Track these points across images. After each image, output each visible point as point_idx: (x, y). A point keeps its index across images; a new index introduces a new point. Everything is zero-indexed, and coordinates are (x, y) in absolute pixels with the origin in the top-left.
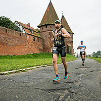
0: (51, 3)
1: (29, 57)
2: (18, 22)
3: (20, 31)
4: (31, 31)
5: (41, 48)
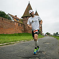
5: (23, 30)
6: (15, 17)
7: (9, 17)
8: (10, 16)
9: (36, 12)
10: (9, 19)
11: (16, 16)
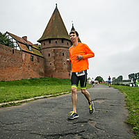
0: (56, 10)
1: (24, 84)
2: (10, 34)
3: (13, 46)
4: (28, 46)
5: (42, 70)
6: (23, 41)
7: (8, 40)
8: (10, 37)
9: (73, 29)
10: (9, 44)
11: (25, 38)
